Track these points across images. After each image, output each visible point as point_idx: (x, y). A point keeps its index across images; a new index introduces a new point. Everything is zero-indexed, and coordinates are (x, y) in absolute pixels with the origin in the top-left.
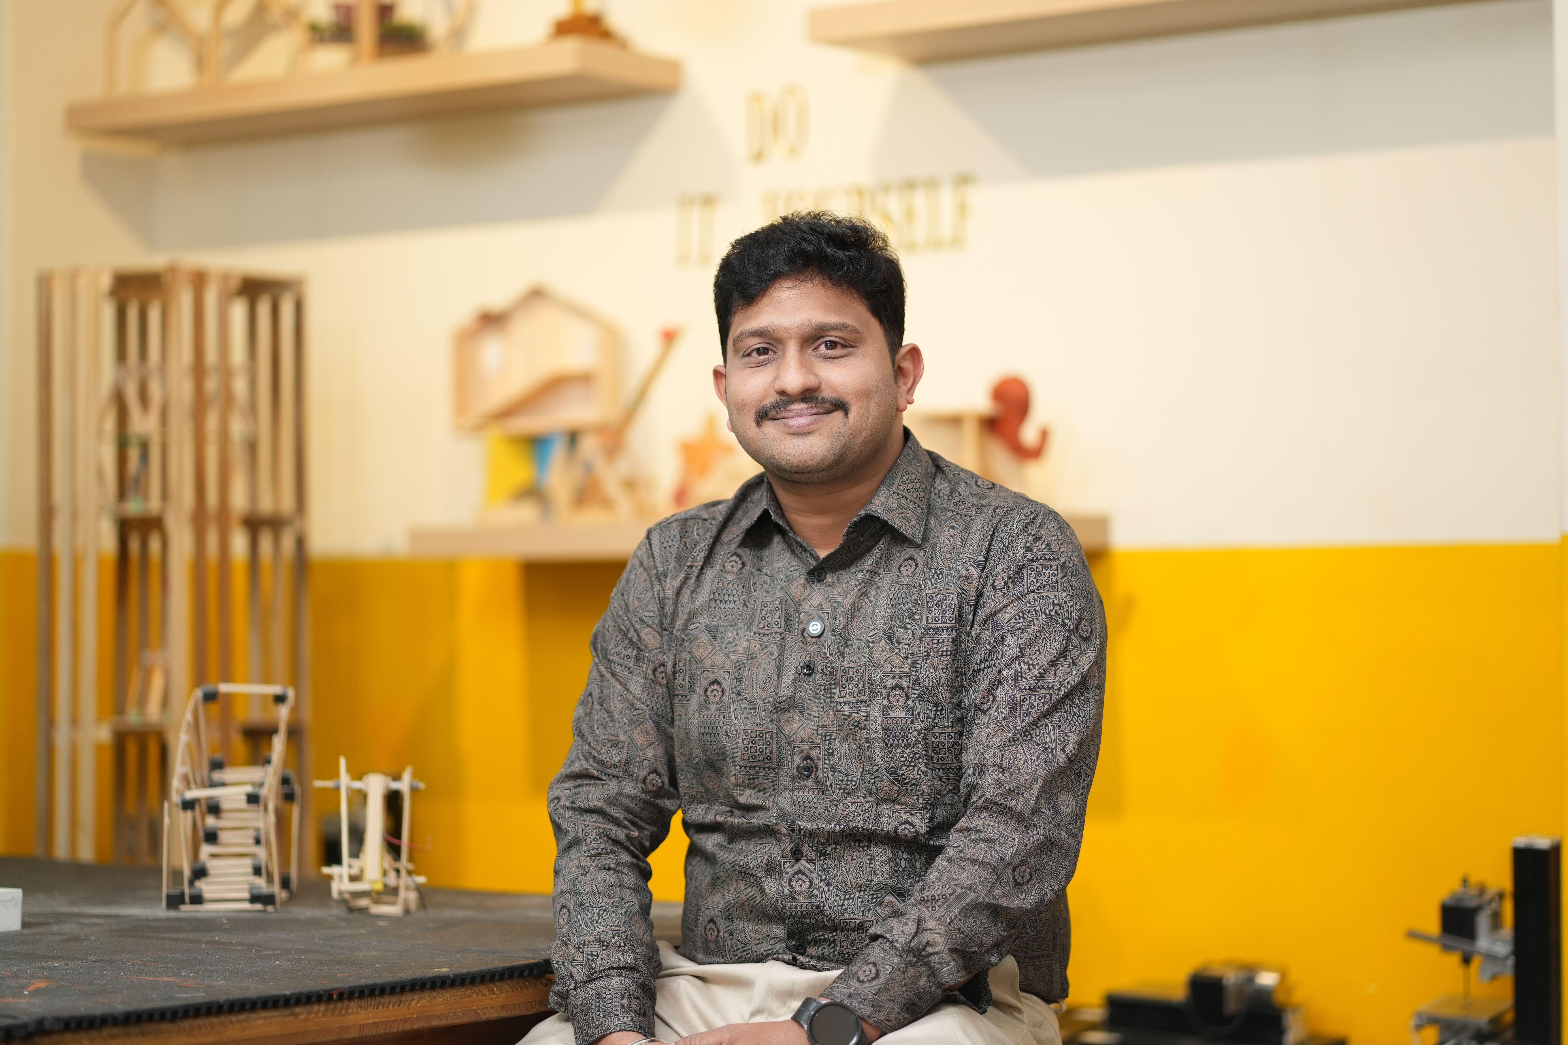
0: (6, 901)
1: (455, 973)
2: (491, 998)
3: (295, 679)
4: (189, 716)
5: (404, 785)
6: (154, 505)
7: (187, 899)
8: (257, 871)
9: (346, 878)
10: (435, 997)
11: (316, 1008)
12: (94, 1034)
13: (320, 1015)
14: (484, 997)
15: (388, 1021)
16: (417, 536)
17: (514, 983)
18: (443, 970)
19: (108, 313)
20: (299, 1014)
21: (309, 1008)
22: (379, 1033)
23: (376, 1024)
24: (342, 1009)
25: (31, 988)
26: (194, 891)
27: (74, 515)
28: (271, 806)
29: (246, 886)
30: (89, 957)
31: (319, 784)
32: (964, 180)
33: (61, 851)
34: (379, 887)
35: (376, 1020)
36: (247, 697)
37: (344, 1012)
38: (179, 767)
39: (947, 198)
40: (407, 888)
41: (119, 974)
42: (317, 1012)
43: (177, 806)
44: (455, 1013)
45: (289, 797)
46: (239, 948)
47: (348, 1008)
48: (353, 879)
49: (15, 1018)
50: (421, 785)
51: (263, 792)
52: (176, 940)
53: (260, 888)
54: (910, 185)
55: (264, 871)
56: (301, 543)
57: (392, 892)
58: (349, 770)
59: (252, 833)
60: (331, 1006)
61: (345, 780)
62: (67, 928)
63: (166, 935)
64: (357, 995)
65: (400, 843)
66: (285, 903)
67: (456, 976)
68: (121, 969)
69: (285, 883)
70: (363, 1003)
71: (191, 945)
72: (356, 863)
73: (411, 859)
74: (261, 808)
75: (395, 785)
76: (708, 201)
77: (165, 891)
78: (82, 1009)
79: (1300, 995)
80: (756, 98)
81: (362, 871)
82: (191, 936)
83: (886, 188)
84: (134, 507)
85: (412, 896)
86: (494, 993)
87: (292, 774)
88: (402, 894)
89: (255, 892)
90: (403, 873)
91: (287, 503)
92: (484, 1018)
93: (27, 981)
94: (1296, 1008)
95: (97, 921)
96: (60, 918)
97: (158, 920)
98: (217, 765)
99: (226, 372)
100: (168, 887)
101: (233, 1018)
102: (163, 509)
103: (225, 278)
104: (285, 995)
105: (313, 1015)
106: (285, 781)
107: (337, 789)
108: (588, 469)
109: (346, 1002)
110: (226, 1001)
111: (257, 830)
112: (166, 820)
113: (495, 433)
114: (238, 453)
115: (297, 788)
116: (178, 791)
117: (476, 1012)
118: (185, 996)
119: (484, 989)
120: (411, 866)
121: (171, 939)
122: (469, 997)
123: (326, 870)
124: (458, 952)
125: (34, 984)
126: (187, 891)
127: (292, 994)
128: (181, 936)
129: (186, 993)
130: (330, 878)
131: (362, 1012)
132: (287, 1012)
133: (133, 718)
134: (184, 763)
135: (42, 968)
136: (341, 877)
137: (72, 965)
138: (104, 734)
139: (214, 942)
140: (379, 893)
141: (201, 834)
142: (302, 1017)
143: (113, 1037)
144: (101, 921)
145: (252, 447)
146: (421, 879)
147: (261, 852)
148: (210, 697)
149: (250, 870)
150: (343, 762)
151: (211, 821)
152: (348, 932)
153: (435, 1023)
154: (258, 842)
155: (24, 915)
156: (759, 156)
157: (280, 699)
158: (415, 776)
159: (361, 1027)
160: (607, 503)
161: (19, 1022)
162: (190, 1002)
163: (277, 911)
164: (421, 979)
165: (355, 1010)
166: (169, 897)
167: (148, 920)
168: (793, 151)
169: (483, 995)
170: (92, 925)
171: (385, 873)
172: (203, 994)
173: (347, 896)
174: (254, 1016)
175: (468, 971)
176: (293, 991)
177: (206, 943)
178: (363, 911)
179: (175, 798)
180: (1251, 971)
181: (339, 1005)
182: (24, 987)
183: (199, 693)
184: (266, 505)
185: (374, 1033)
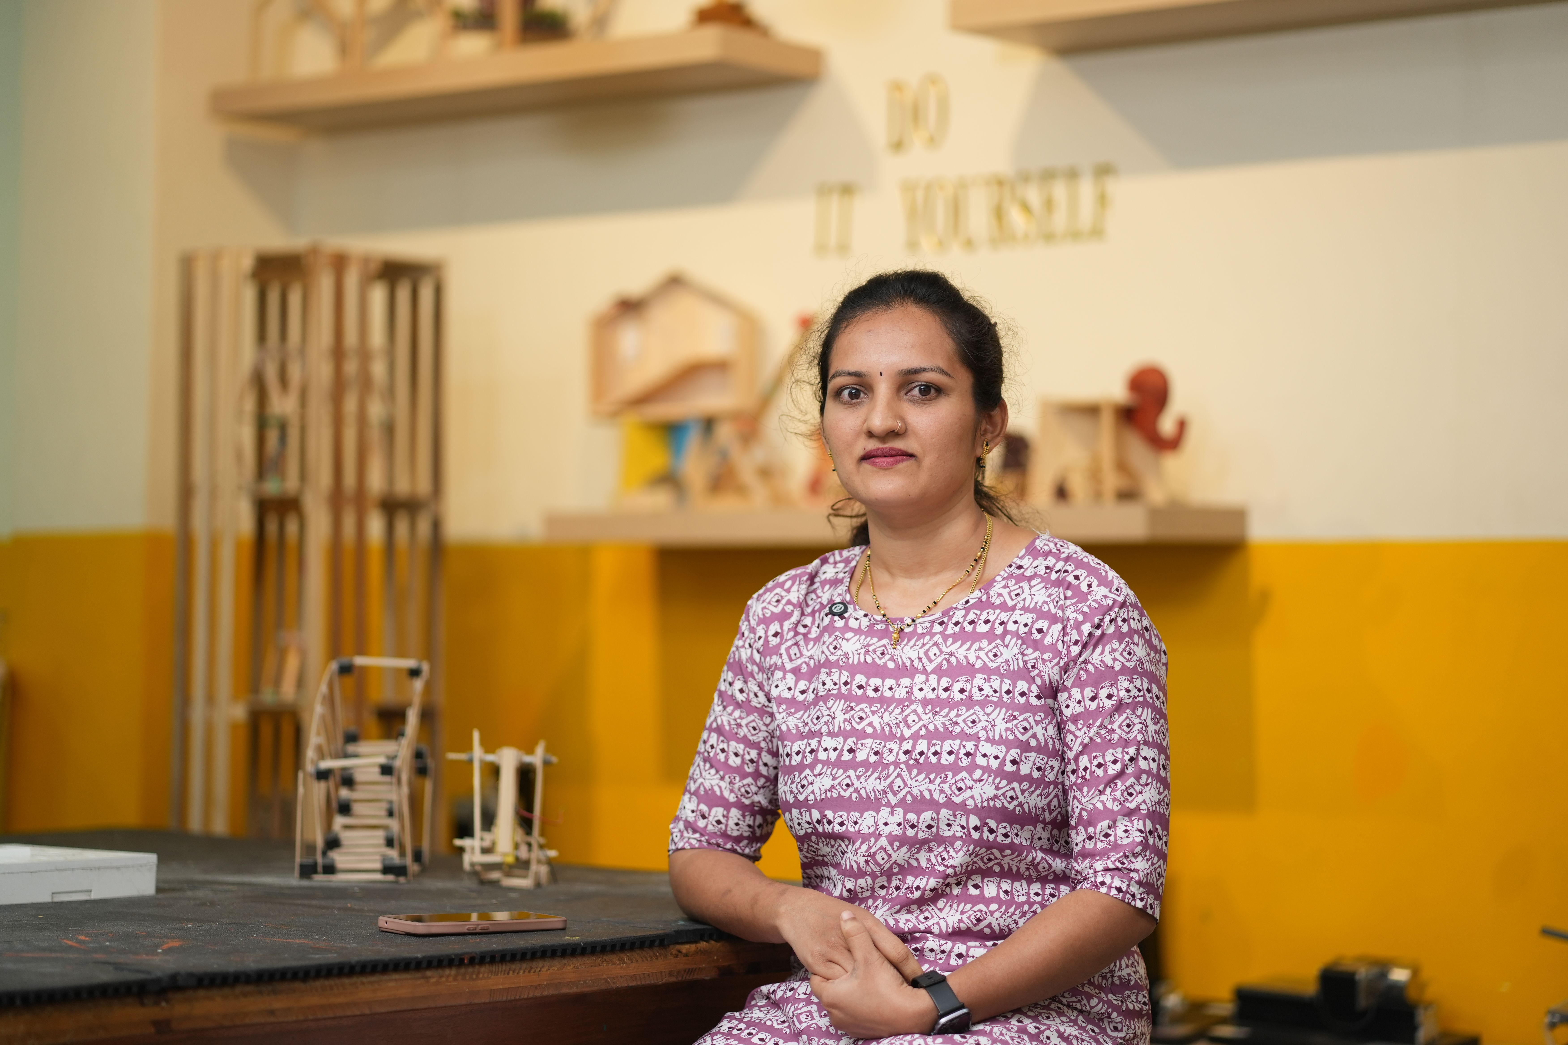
0: (141, 866)
1: (585, 941)
2: (622, 968)
3: (429, 652)
4: (324, 688)
5: (536, 759)
6: (291, 484)
7: (320, 869)
8: (390, 843)
9: (477, 850)
10: (565, 964)
11: (447, 971)
12: (226, 991)
13: (451, 979)
14: (614, 966)
15: (518, 987)
16: (553, 521)
17: (644, 953)
18: (574, 938)
19: (249, 295)
20: (430, 977)
21: (440, 971)
22: (509, 998)
23: (507, 990)
24: (472, 974)
25: (165, 947)
26: (327, 861)
27: (213, 494)
28: (405, 777)
29: (378, 857)
30: (222, 920)
31: (452, 756)
32: (1104, 171)
33: (195, 823)
34: (510, 859)
35: (507, 986)
36: (381, 670)
37: (474, 976)
38: (314, 739)
39: (1086, 189)
40: (539, 862)
41: (253, 936)
42: (448, 976)
43: (311, 775)
44: (585, 981)
45: (421, 771)
46: (371, 914)
47: (479, 973)
48: (485, 851)
49: (148, 973)
50: (554, 759)
51: (397, 763)
52: (309, 906)
53: (392, 859)
54: (1048, 176)
55: (396, 843)
56: (436, 526)
57: (522, 865)
58: (483, 743)
59: (384, 806)
60: (463, 970)
61: (478, 753)
62: (200, 894)
63: (299, 902)
64: (488, 960)
65: (532, 817)
66: (417, 876)
67: (586, 943)
68: (254, 931)
69: (418, 856)
70: (494, 968)
71: (324, 911)
72: (488, 837)
73: (542, 834)
74: (394, 780)
75: (528, 759)
76: (847, 190)
77: (298, 859)
78: (215, 966)
79: (1431, 993)
80: (897, 87)
81: (494, 844)
82: (323, 903)
83: (1025, 178)
84: (272, 487)
85: (544, 870)
86: (624, 962)
87: (425, 748)
88: (534, 867)
89: (388, 862)
90: (535, 846)
91: (424, 486)
92: (614, 986)
93: (161, 940)
94: (1428, 1005)
95: (230, 887)
96: (193, 885)
97: (291, 888)
98: (351, 738)
99: (365, 355)
100: (302, 857)
101: (365, 980)
102: (301, 491)
103: (366, 260)
104: (416, 958)
105: (444, 979)
106: (418, 755)
107: (470, 762)
108: (724, 457)
109: (477, 967)
110: (358, 962)
111: (390, 802)
112: (301, 790)
113: (632, 419)
114: (375, 435)
115: (430, 763)
116: (312, 762)
117: (606, 981)
118: (317, 956)
119: (614, 958)
120: (542, 840)
121: (304, 905)
122: (600, 965)
123: (458, 842)
124: (589, 922)
125: (167, 943)
126: (320, 860)
127: (424, 957)
128: (314, 902)
129: (318, 954)
130: (461, 850)
131: (493, 977)
132: (418, 975)
133: (268, 697)
134: (318, 734)
135: (175, 928)
136: (473, 849)
137: (205, 926)
138: (239, 712)
139: (346, 909)
140: (511, 866)
141: (334, 805)
142: (433, 980)
143: (245, 995)
144: (235, 888)
145: (389, 429)
146: (552, 853)
147: (394, 824)
148: (346, 670)
149: (382, 841)
150: (476, 736)
151: (344, 793)
152: (479, 902)
153: (564, 991)
154: (391, 814)
155: (158, 881)
156: (898, 146)
157: (414, 673)
158: (548, 750)
159: (492, 992)
160: (741, 490)
161: (152, 976)
162: (322, 962)
163: (409, 882)
164: (552, 946)
165: (486, 975)
166: (302, 867)
167: (281, 888)
168: (933, 141)
169: (613, 964)
170: (226, 891)
171: (517, 846)
172: (335, 955)
173: (478, 868)
174: (385, 977)
175: (599, 939)
176: (424, 955)
177: (339, 909)
178: (495, 883)
179: (310, 768)
180: (1383, 967)
181: (470, 970)
182: (158, 946)
183: (334, 666)
184: (403, 487)
185: (504, 999)
